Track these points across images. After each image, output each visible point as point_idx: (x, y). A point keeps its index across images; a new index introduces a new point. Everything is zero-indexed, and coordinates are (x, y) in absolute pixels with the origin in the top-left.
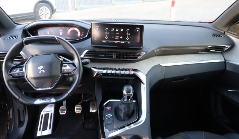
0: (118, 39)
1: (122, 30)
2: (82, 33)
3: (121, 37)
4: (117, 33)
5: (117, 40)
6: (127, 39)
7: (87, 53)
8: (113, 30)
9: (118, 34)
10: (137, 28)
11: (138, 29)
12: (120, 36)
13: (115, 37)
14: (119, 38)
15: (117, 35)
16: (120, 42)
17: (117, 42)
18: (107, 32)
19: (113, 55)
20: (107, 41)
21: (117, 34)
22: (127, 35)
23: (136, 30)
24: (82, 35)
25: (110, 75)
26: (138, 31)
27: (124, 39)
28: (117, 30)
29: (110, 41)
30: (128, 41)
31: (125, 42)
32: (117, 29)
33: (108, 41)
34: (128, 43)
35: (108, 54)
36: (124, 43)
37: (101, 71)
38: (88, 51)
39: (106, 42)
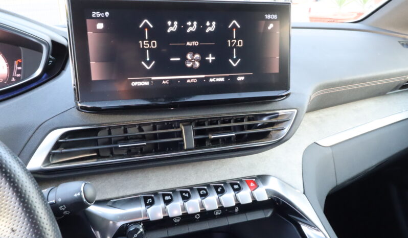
0: (197, 64)
1: (211, 27)
2: (16, 63)
3: (210, 58)
4: (191, 41)
5: (192, 71)
6: (235, 61)
7: (57, 145)
8: (173, 27)
9: (195, 43)
10: (268, 17)
11: (271, 20)
12: (204, 55)
13: (184, 59)
14: (203, 62)
15: (194, 50)
16: (207, 79)
17: (192, 79)
18: (150, 40)
19: (180, 134)
20: (150, 80)
21: (193, 47)
22: (232, 48)
23: (264, 22)
24: (19, 72)
25: (177, 221)
26: (271, 26)
27: (221, 66)
28: (192, 27)
29: (165, 79)
30: (239, 69)
31: (226, 78)
32: (189, 23)
33: (153, 78)
34: (240, 79)
35: (155, 137)
36: (222, 80)
37: (138, 214)
38: (64, 136)
39: (147, 83)
